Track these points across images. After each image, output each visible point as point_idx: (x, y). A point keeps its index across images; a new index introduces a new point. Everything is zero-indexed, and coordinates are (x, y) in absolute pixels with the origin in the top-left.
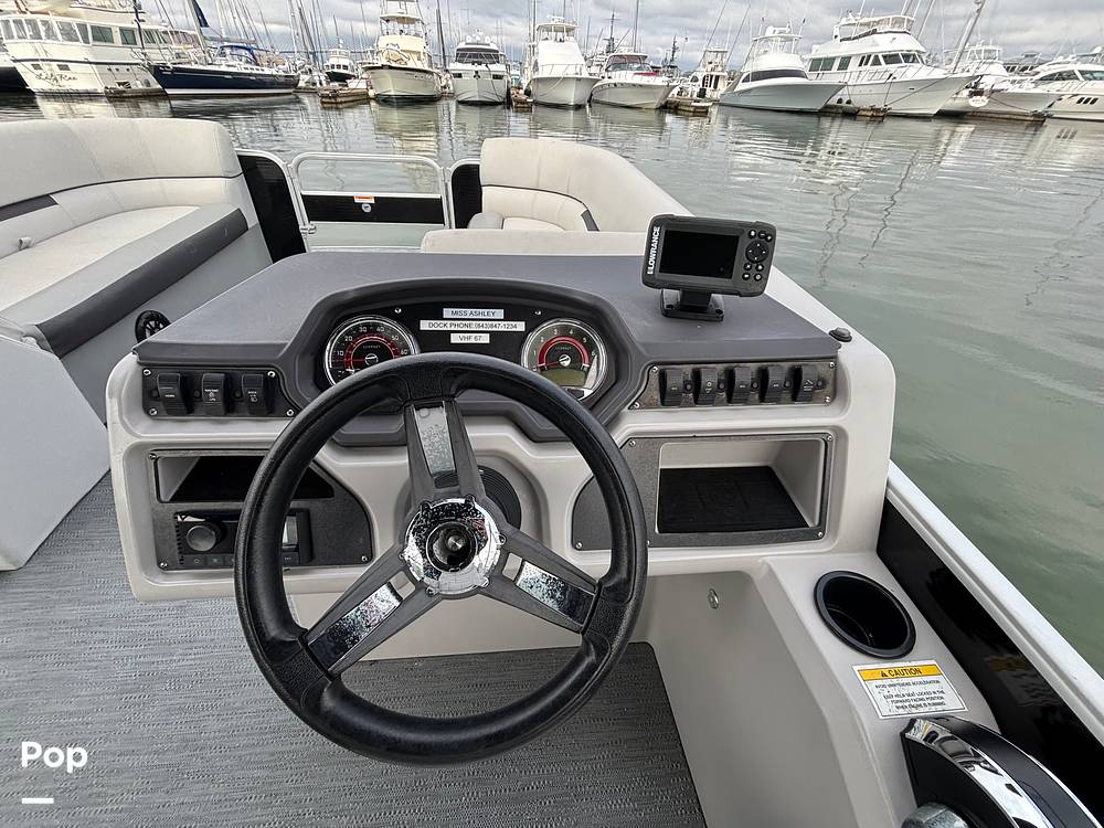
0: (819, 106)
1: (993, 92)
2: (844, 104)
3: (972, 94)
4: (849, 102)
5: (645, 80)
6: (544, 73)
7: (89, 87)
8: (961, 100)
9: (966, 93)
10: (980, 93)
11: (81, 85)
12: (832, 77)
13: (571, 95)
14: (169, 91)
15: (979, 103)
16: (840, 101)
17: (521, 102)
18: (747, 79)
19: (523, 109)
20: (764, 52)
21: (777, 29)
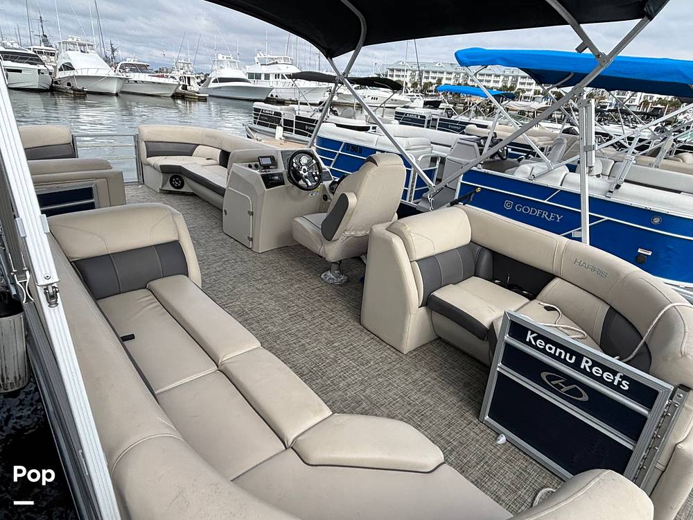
0: (264, 98)
2: (274, 97)
4: (277, 96)
5: (157, 80)
6: (80, 74)
12: (262, 83)
13: (113, 87)
16: (272, 95)
17: (79, 91)
18: (215, 81)
19: (80, 95)
20: (221, 68)
21: (225, 57)
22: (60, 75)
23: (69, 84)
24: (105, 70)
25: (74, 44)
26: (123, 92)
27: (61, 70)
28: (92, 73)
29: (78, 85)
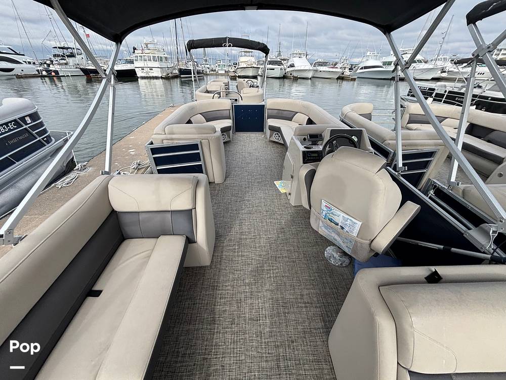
1: (449, 71)
3: (442, 72)
5: (331, 70)
6: (297, 69)
7: (157, 75)
8: (438, 74)
9: (440, 72)
10: (445, 72)
11: (154, 75)
13: (310, 75)
14: (182, 76)
15: (444, 75)
17: (296, 77)
18: (362, 68)
19: (296, 79)
20: (367, 60)
21: (372, 53)
22: (288, 70)
23: (291, 74)
24: (308, 66)
25: (297, 54)
26: (313, 77)
27: (289, 67)
28: (302, 68)
29: (295, 74)
